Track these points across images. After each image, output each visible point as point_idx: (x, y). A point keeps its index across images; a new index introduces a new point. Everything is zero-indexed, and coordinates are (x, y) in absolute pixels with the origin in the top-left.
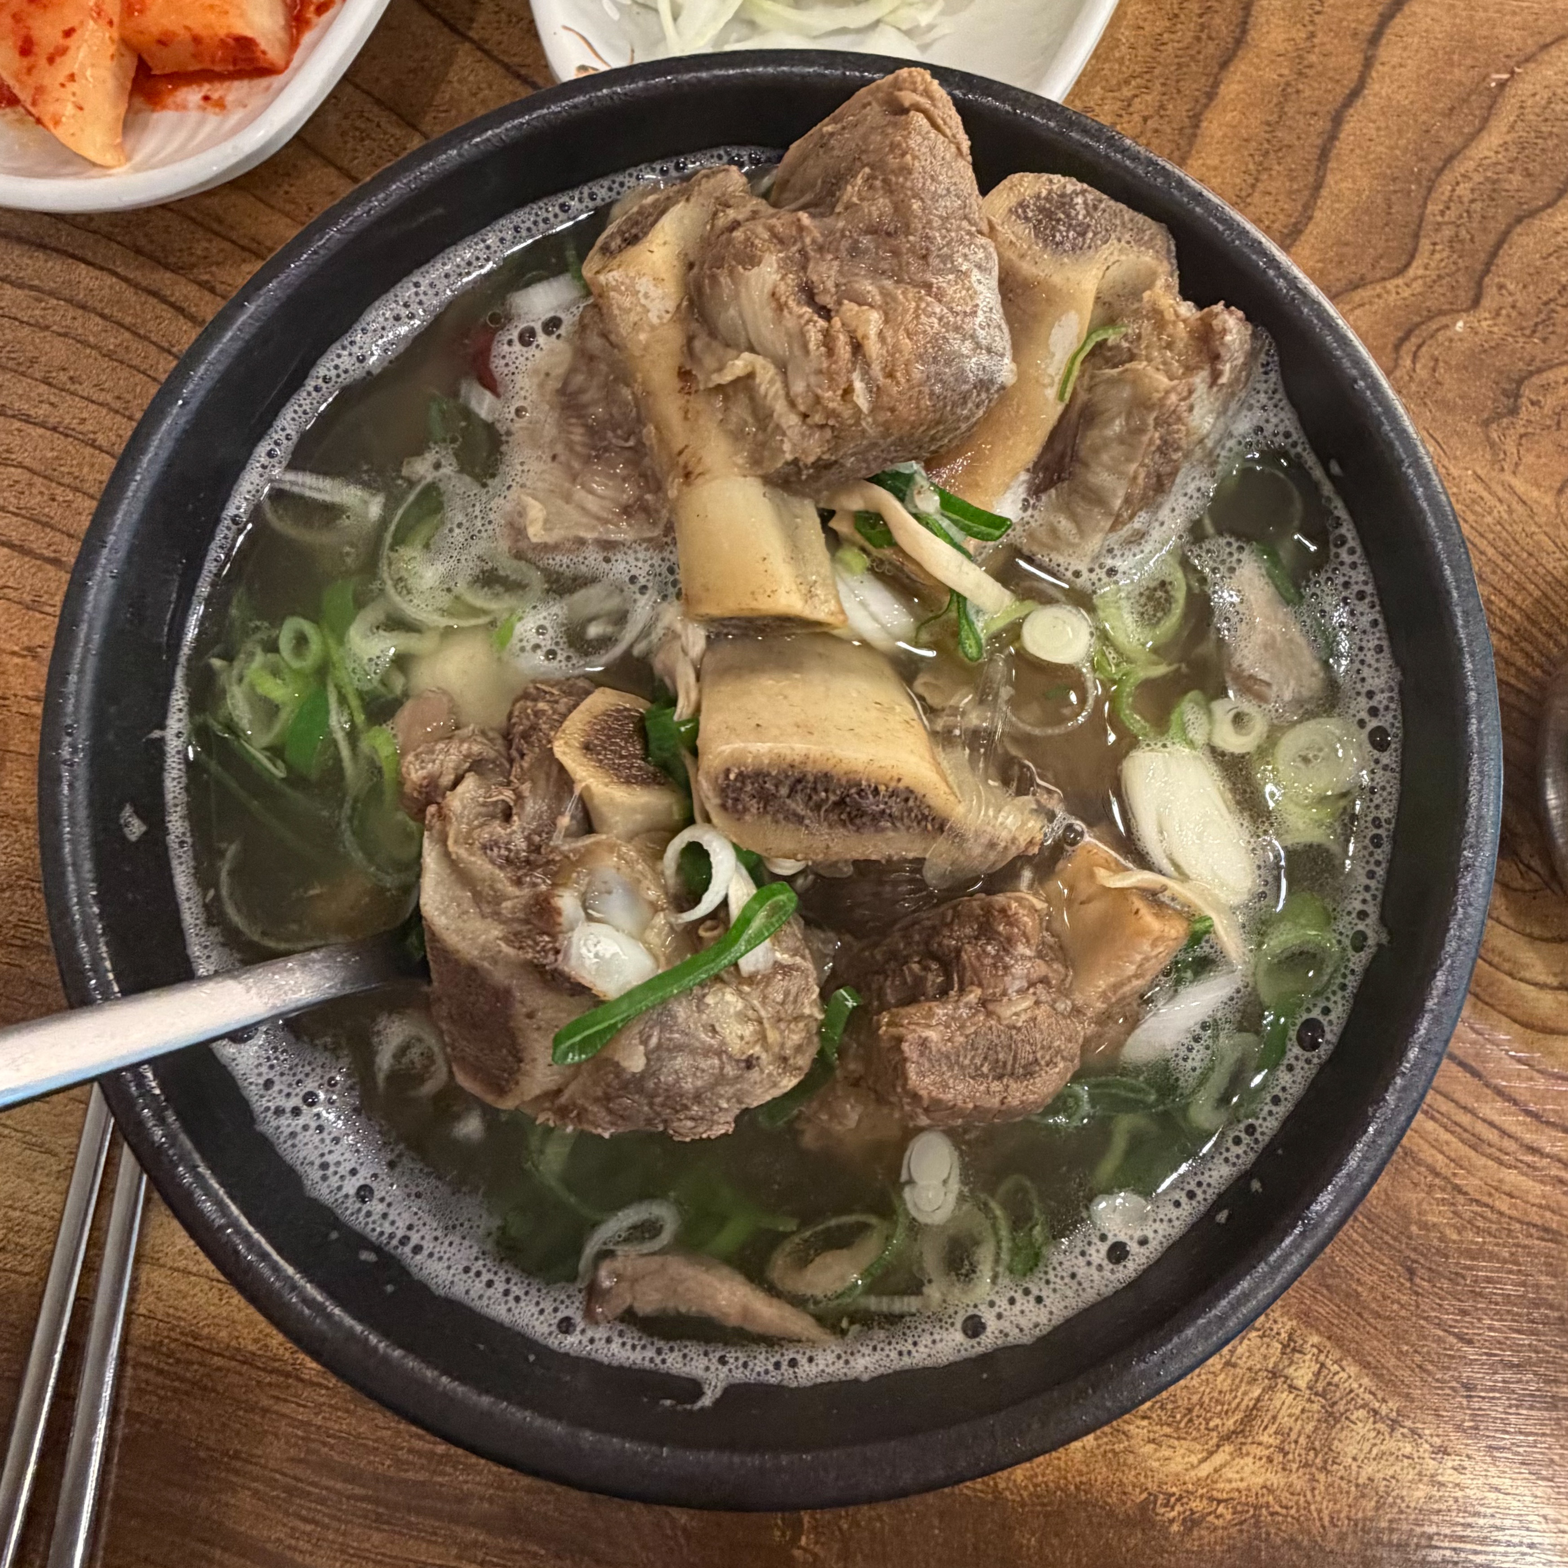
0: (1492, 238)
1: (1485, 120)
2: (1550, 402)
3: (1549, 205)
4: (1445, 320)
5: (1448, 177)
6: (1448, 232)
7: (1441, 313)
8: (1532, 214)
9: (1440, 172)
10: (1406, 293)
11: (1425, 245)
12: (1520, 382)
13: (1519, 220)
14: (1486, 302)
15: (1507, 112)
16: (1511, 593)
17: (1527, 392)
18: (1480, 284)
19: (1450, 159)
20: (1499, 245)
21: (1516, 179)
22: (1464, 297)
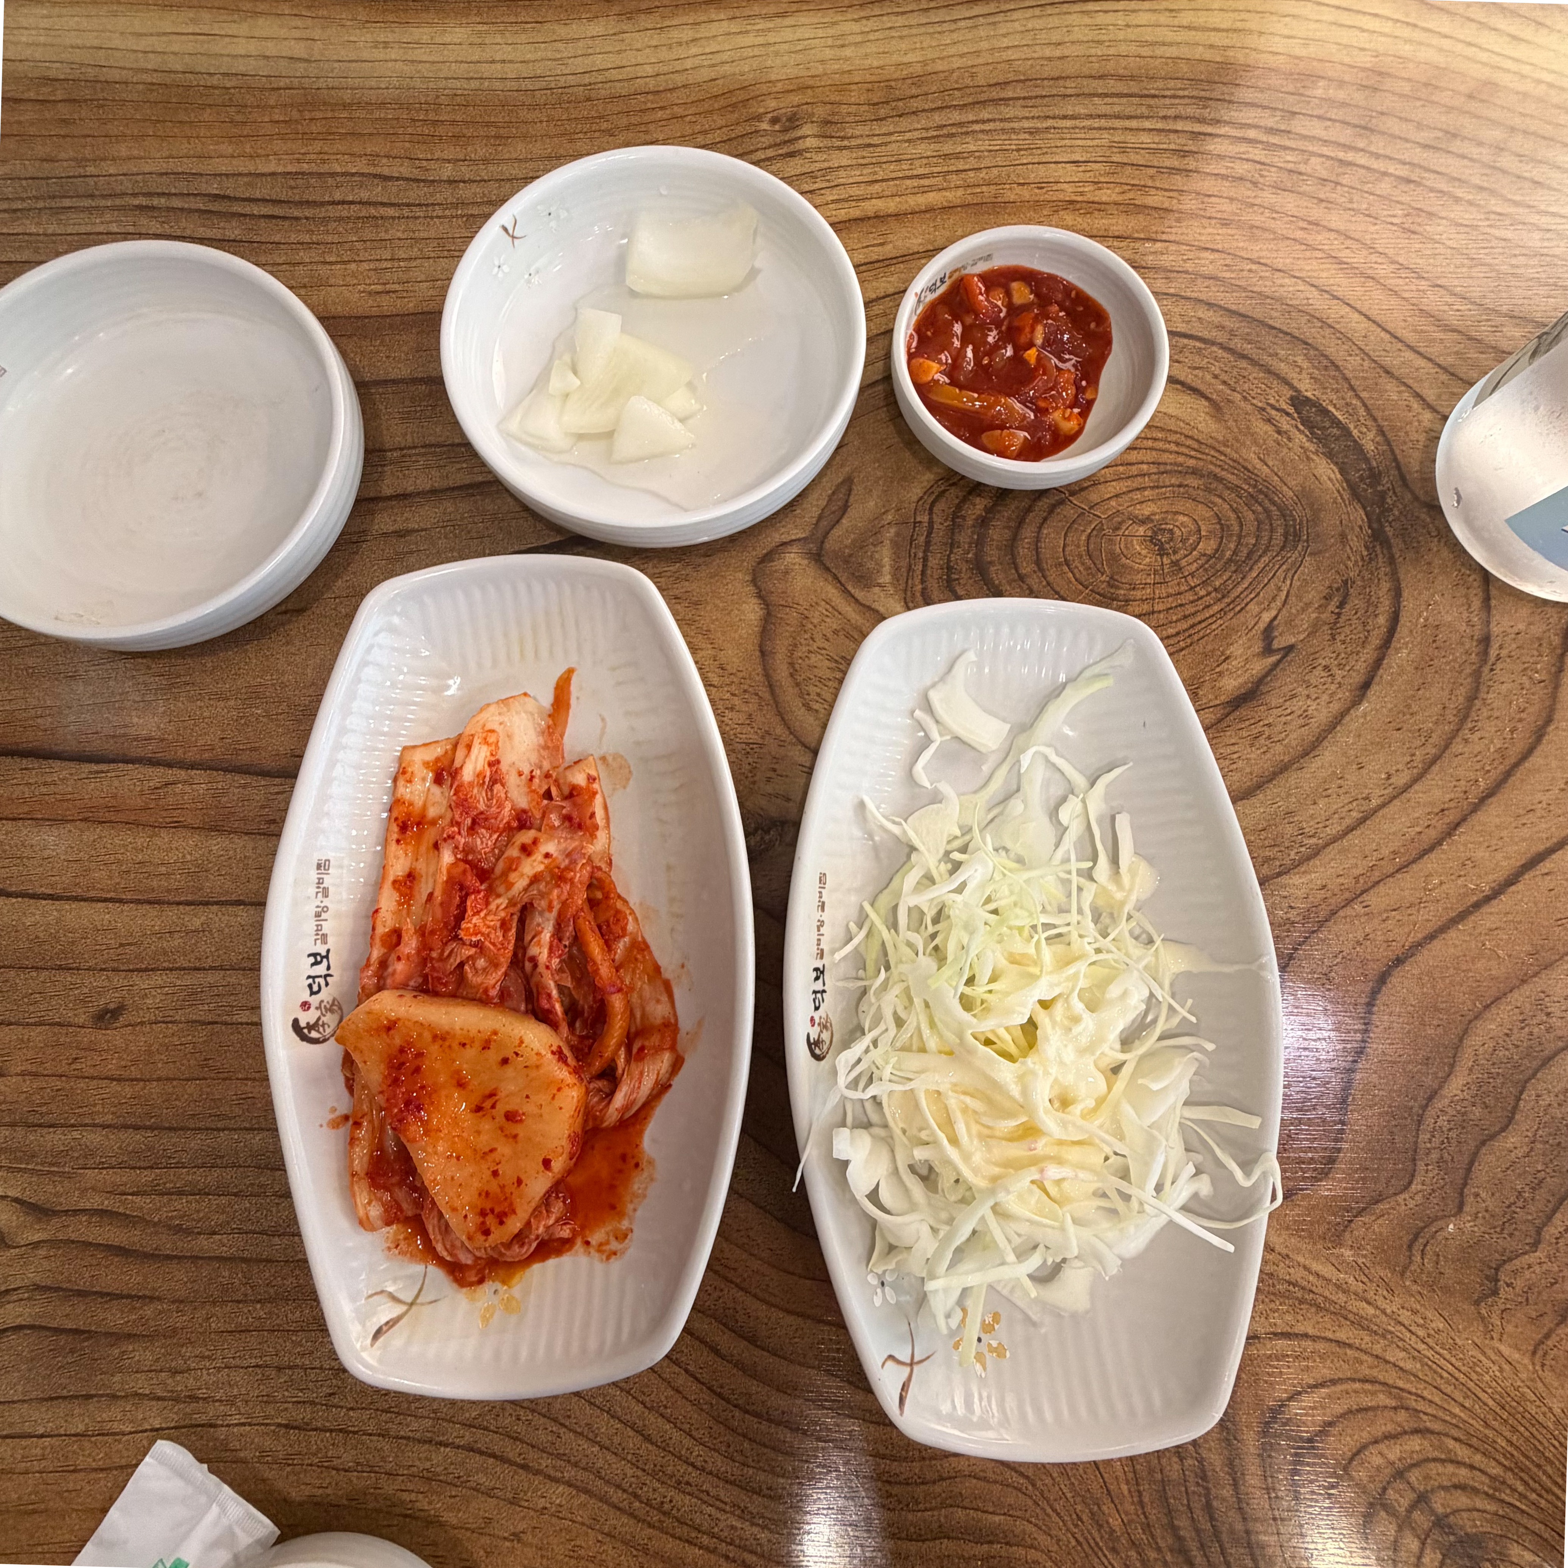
0: (1466, 1159)
1: (1452, 1066)
2: (1519, 1283)
3: (1503, 1129)
4: (1440, 1223)
5: (1431, 1112)
6: (1435, 1155)
7: (1436, 1219)
8: (1492, 1137)
9: (1424, 1108)
10: (1411, 1204)
11: (1421, 1166)
12: (1497, 1269)
13: (1483, 1143)
14: (1467, 1208)
15: (1466, 1060)
16: (1508, 1434)
17: (1502, 1276)
18: (1461, 1194)
19: (1430, 1099)
20: (1471, 1163)
21: (1477, 1112)
22: (1452, 1207)
